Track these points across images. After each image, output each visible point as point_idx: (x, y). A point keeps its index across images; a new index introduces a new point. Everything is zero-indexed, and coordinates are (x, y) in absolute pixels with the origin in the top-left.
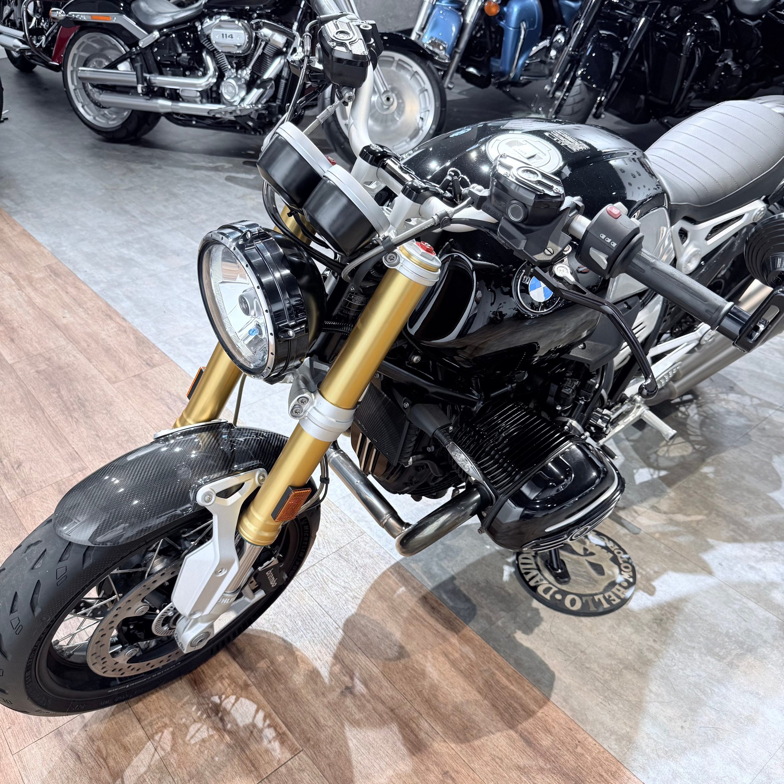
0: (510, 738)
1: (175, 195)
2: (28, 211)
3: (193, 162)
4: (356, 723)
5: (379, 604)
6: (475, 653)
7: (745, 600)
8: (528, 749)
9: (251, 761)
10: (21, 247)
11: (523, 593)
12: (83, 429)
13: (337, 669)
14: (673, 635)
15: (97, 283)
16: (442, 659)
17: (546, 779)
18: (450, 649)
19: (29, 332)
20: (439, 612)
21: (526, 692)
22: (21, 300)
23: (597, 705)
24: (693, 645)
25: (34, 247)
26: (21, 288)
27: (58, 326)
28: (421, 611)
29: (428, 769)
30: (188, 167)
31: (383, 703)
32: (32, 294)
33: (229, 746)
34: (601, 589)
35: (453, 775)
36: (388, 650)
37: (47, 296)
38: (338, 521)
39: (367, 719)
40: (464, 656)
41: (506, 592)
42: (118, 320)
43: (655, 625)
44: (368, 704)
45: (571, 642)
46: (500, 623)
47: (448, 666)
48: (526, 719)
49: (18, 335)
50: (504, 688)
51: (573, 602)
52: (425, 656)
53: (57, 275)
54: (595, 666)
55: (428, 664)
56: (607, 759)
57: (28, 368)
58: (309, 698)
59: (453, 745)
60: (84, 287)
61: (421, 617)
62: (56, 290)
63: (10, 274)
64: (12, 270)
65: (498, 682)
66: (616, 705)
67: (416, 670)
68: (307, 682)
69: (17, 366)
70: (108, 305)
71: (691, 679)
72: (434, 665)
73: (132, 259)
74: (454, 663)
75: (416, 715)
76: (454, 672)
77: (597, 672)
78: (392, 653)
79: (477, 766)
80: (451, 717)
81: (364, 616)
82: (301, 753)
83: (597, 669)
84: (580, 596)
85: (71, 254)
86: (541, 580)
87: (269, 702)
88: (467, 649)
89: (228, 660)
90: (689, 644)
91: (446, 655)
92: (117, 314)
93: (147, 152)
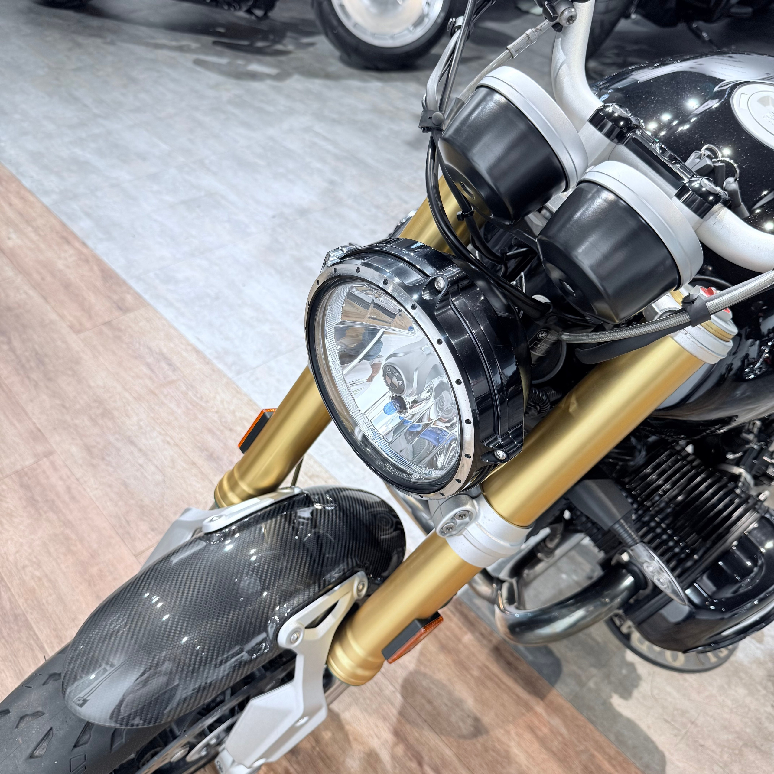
1: (134, 80)
3: (153, 38)
5: (442, 657)
6: (567, 727)
11: (614, 642)
12: (44, 397)
13: (400, 750)
15: (47, 193)
16: (528, 736)
18: (536, 722)
20: (516, 669)
28: (495, 668)
30: (147, 45)
36: (461, 724)
40: (555, 732)
42: (77, 245)
43: (770, 684)
45: (677, 710)
47: (536, 746)
52: (508, 732)
54: (710, 743)
55: (512, 744)
60: (31, 198)
61: (496, 676)
65: (599, 768)
67: (498, 752)
70: (63, 225)
72: (519, 745)
73: (88, 163)
74: (543, 742)
76: (544, 755)
77: (713, 751)
78: (466, 728)
81: (425, 675)
83: (714, 747)
85: (13, 152)
88: (556, 722)
91: (532, 729)
92: (76, 237)
93: (95, 22)
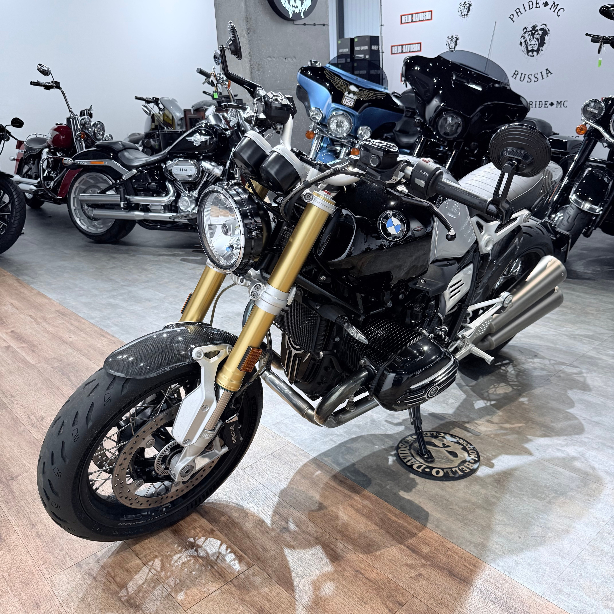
0: (400, 549)
1: (146, 270)
2: (42, 282)
3: (158, 252)
4: (292, 547)
5: (303, 481)
6: (372, 504)
7: (556, 467)
8: (413, 555)
9: (218, 573)
10: (37, 301)
11: (403, 470)
13: (276, 518)
14: (508, 488)
15: (92, 318)
16: (349, 508)
17: (427, 570)
18: (355, 503)
19: (45, 347)
20: (345, 483)
21: (409, 523)
22: (39, 329)
23: (459, 528)
24: (522, 493)
25: (47, 301)
26: (38, 323)
27: (67, 343)
28: (333, 483)
29: (344, 570)
30: (154, 255)
31: (310, 535)
32: (47, 326)
33: (202, 565)
34: (457, 464)
35: (362, 572)
36: (312, 506)
37: (58, 327)
38: (271, 437)
39: (300, 544)
40: (364, 506)
41: (391, 470)
42: (109, 337)
43: (495, 484)
44: (299, 536)
45: (438, 495)
46: (388, 487)
47: (354, 512)
48: (411, 538)
49: (38, 348)
50: (394, 522)
51: (438, 473)
52: (338, 508)
53: (64, 315)
54: (456, 507)
55: (340, 512)
56: (469, 557)
57: (46, 366)
58: (258, 535)
59: (361, 556)
60: (83, 321)
61: (333, 486)
62: (64, 323)
63: (30, 316)
64: (32, 314)
65: (389, 519)
66: (472, 527)
67: (332, 516)
68: (256, 526)
69: (38, 365)
70: (101, 329)
71: (523, 511)
72: (344, 512)
73: (117, 305)
74: (357, 511)
75: (334, 540)
76: (358, 515)
77: (458, 510)
78: (314, 507)
79: (378, 566)
80: (359, 540)
81: (293, 488)
82: (254, 566)
83: (458, 509)
84: (442, 469)
85: (74, 303)
86: (415, 462)
87: (229, 539)
88: (366, 502)
89: (199, 518)
90: (520, 493)
91: (352, 506)
92: (109, 334)
93: (124, 248)
